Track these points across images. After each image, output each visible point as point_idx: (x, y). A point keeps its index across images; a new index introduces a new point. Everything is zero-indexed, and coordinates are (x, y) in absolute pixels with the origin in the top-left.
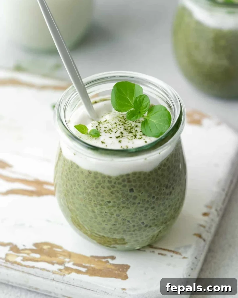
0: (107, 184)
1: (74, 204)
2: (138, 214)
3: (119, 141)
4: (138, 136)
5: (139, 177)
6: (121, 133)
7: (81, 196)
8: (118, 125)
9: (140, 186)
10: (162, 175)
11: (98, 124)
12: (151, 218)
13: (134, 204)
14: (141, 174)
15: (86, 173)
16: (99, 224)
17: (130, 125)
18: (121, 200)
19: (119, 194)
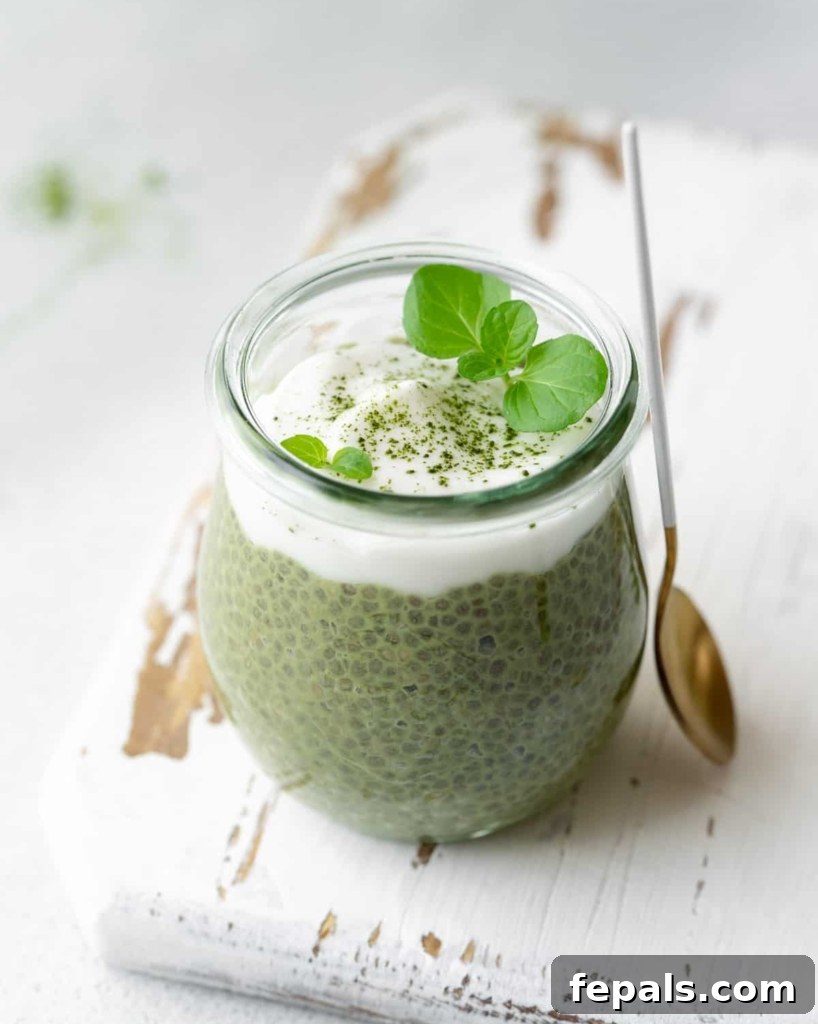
0: (404, 628)
1: (287, 702)
2: (507, 723)
3: (440, 480)
4: (498, 461)
5: (511, 594)
6: (446, 455)
7: (313, 678)
8: (440, 431)
9: (516, 627)
10: (583, 584)
11: (370, 428)
12: (546, 733)
13: (494, 688)
14: (517, 581)
15: (334, 596)
16: (375, 762)
17: (473, 427)
18: (453, 680)
19: (446, 660)
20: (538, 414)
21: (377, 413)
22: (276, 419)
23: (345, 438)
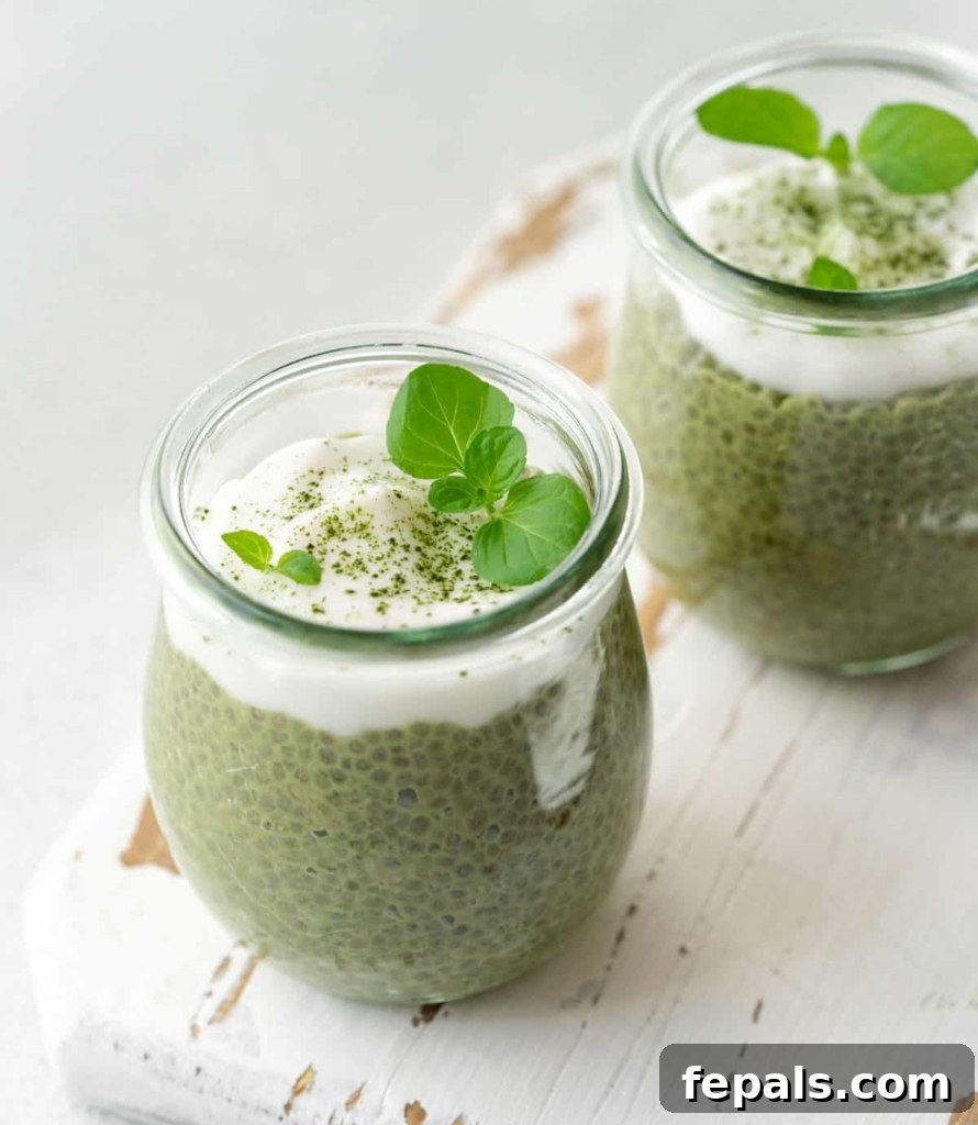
0: (314, 766)
1: (199, 826)
2: (431, 887)
3: (380, 607)
4: (457, 593)
5: (436, 746)
6: (399, 579)
7: (222, 805)
8: (403, 551)
9: (441, 783)
11: (325, 534)
12: (479, 904)
13: (415, 847)
14: (444, 734)
15: (245, 718)
16: (286, 908)
17: (445, 550)
18: (368, 832)
19: (361, 808)
20: (505, 562)
21: (336, 519)
22: (234, 508)
23: (292, 542)
